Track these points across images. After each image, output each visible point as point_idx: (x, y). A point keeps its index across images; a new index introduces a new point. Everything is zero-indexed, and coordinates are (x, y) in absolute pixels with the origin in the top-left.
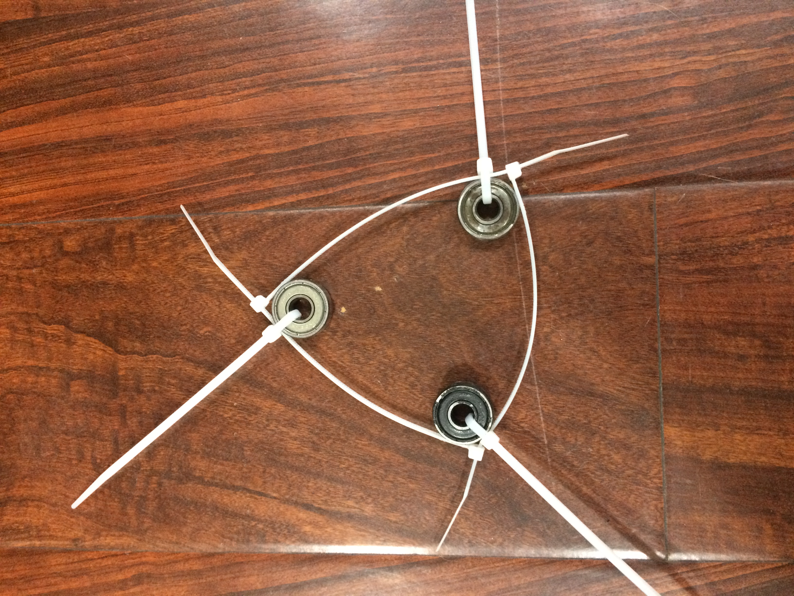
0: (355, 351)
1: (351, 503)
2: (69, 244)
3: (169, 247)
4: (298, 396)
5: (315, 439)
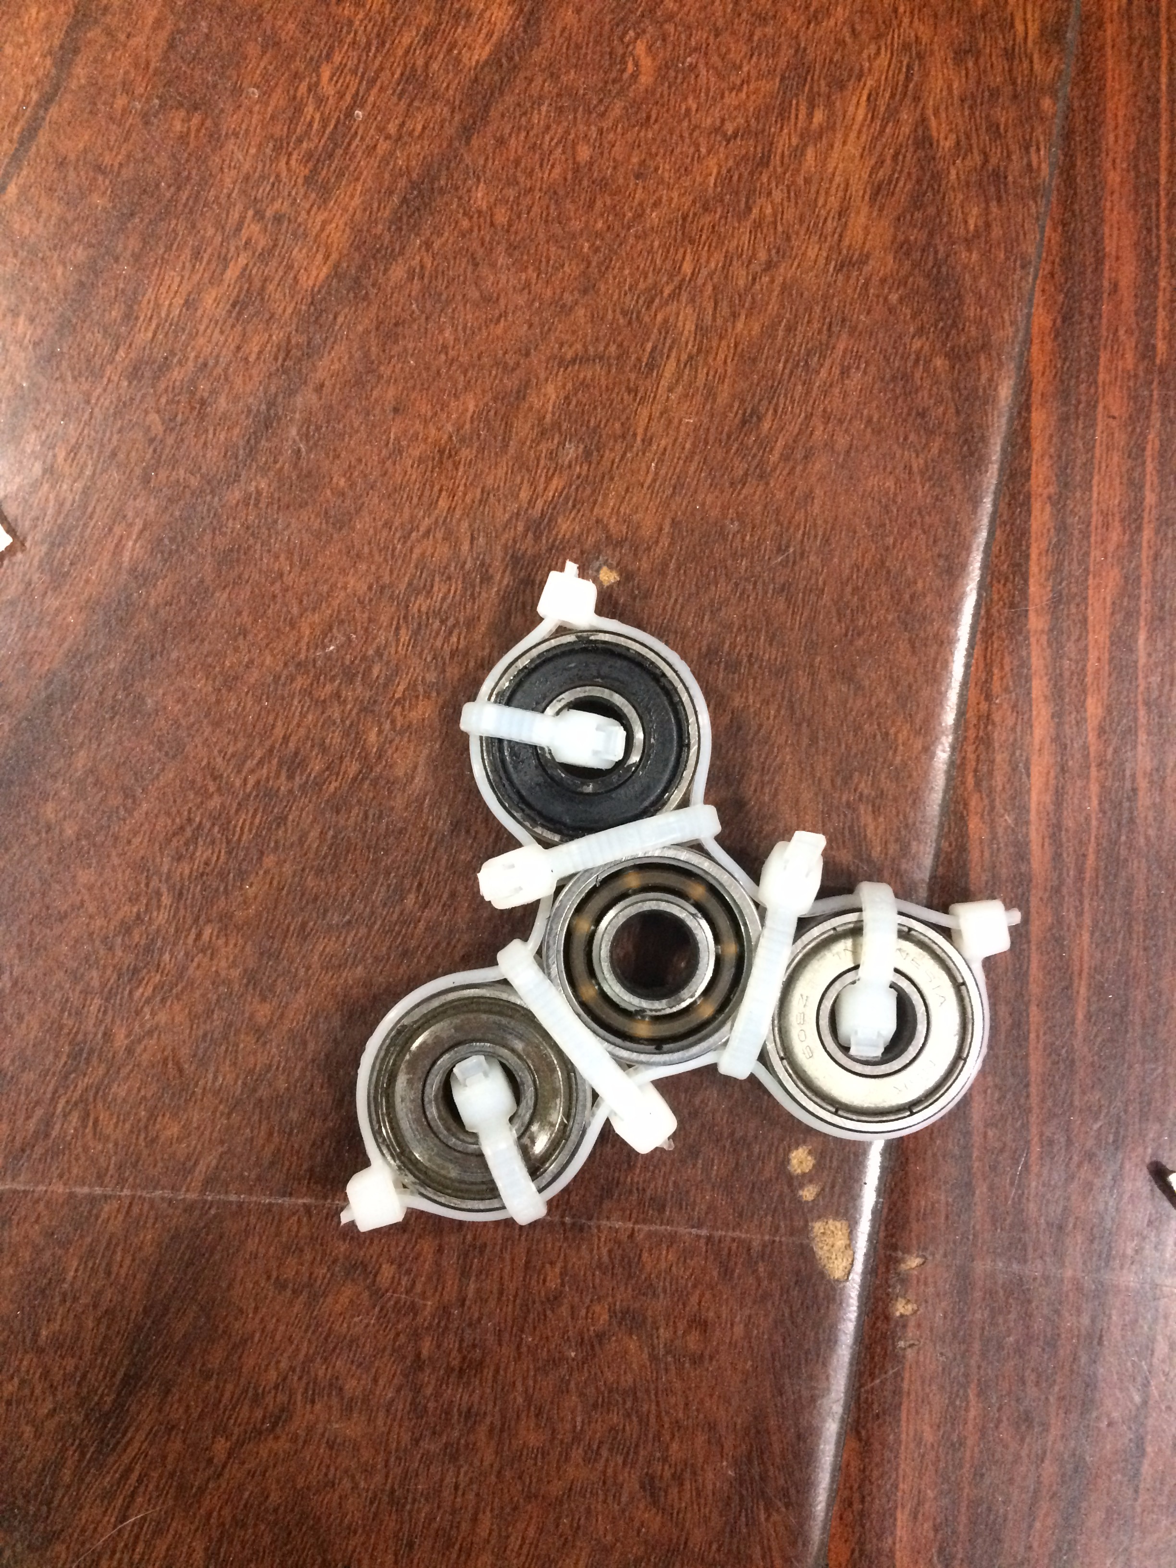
4: (341, 348)
5: (177, 375)
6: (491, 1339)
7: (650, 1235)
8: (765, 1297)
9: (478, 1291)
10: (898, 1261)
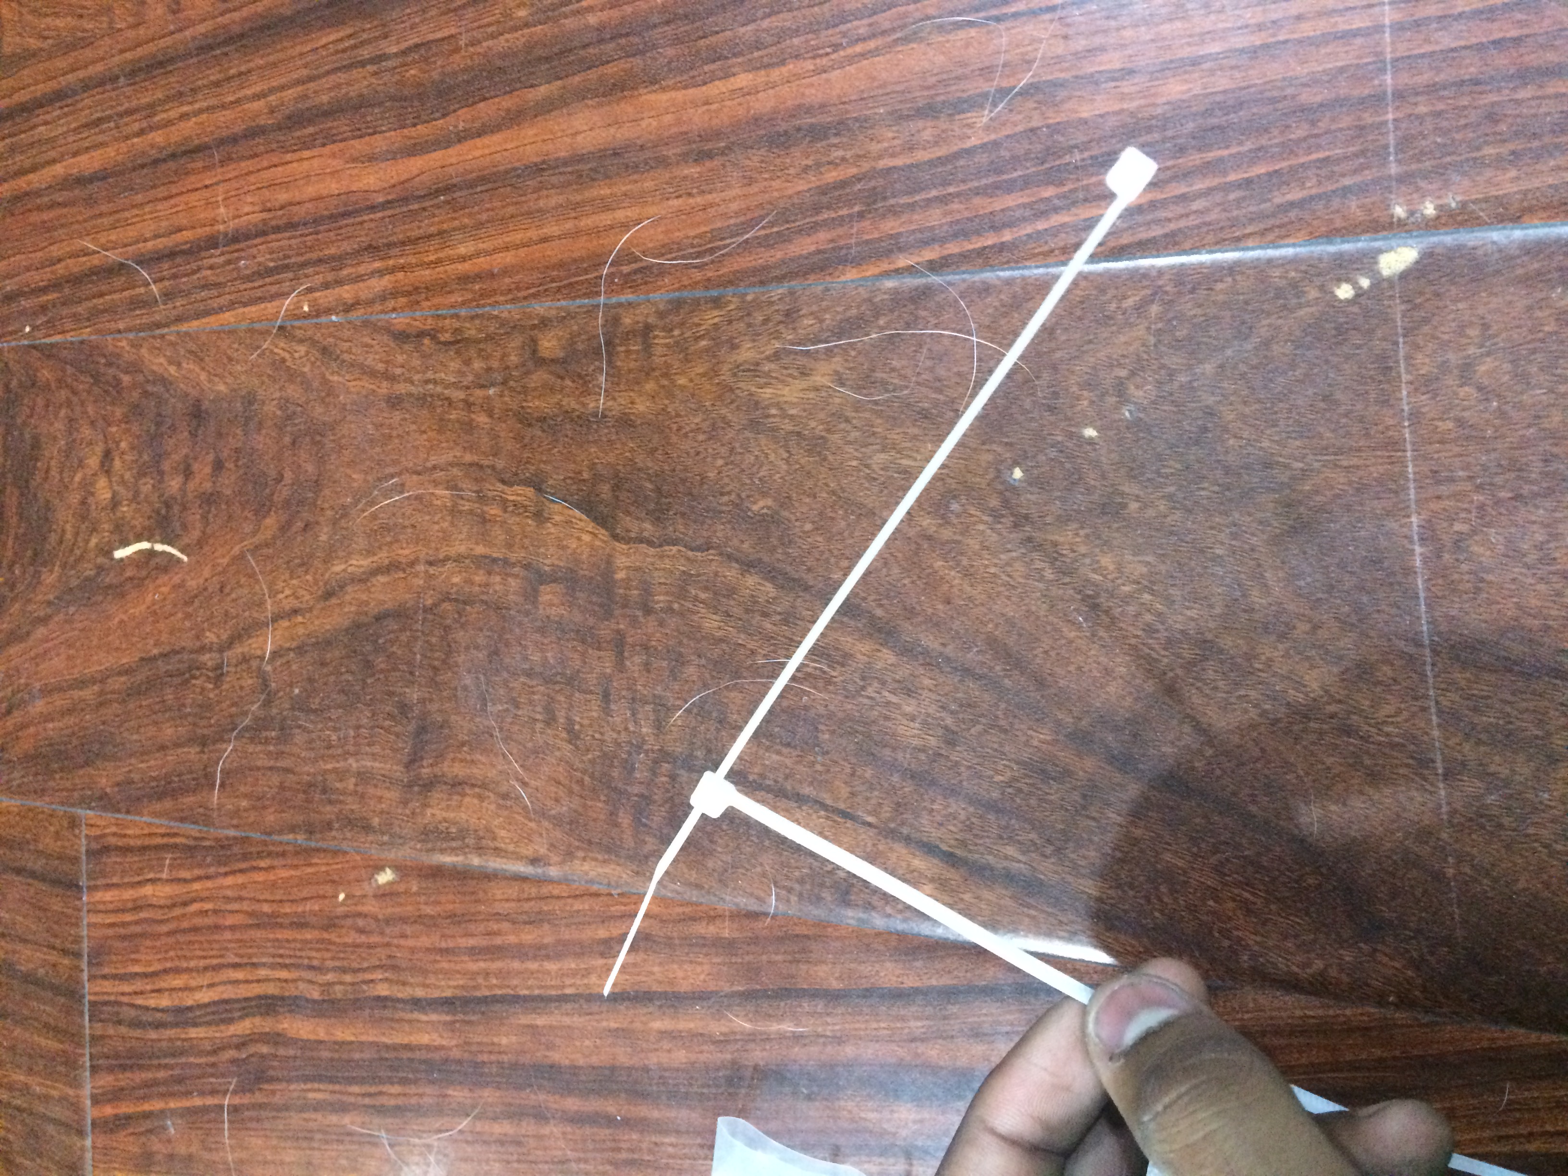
0: (1035, 555)
1: (1010, 851)
2: (547, 344)
3: (707, 350)
4: (922, 637)
5: (950, 721)
6: (1493, 456)
7: (1408, 372)
8: (1437, 295)
9: (1462, 469)
10: (1399, 220)
